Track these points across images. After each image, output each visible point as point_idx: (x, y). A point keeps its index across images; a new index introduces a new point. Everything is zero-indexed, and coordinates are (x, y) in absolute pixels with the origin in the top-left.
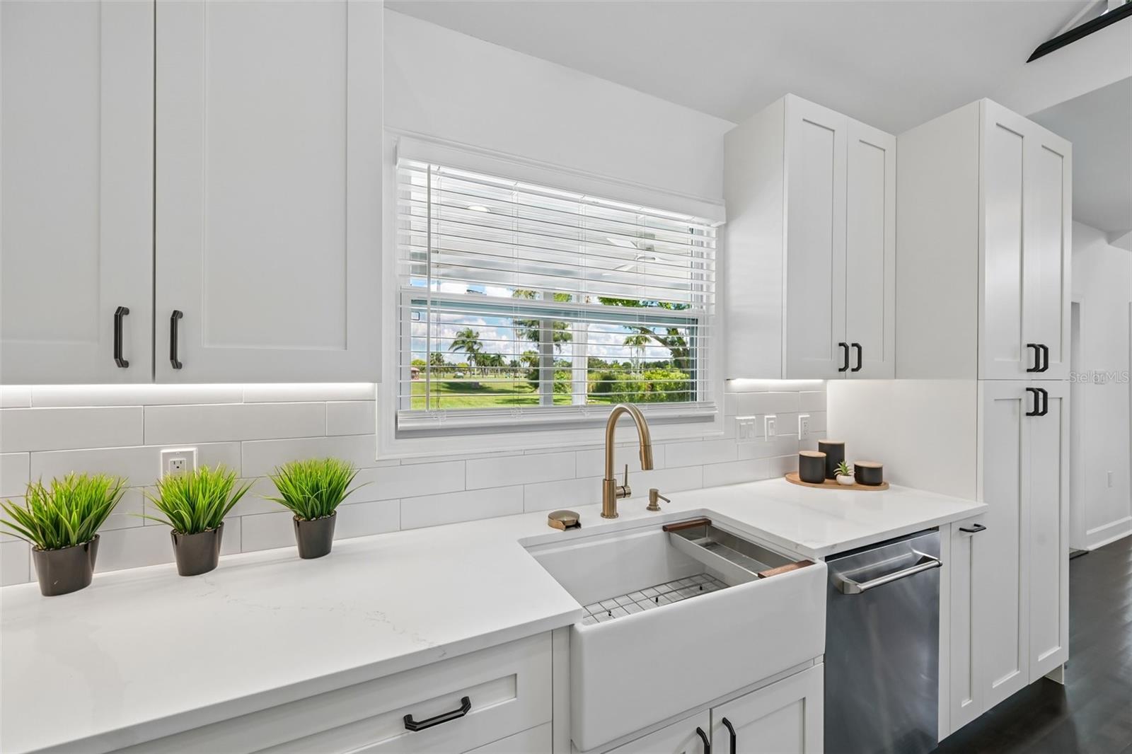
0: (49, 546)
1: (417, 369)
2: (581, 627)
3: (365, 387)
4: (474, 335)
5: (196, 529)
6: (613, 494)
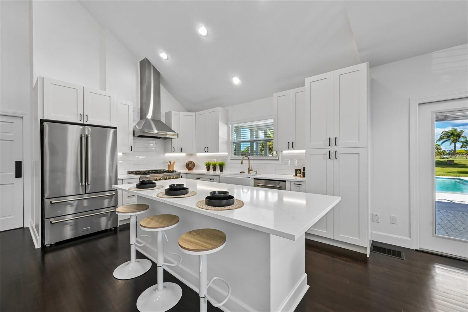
5: (215, 167)
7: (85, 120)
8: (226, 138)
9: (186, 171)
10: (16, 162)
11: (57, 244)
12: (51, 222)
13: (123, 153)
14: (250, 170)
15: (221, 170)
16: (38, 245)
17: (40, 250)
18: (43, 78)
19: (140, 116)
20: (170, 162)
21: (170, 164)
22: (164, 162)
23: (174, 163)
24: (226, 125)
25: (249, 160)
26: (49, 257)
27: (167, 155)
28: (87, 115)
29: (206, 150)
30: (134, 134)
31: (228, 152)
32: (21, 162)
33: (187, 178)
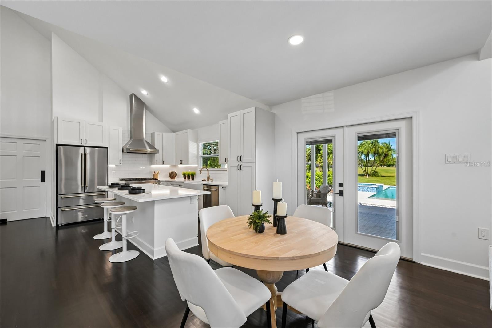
7: (85, 143)
8: (196, 153)
9: (169, 179)
10: (41, 171)
11: (66, 225)
12: (62, 210)
13: (116, 165)
14: (208, 178)
15: (193, 179)
16: (54, 225)
17: (55, 227)
18: (58, 117)
19: (129, 136)
20: (155, 172)
21: (154, 174)
22: (151, 172)
23: (158, 172)
24: (196, 143)
25: (208, 170)
26: (61, 232)
27: (153, 166)
28: (86, 140)
29: (181, 162)
30: (123, 151)
31: (197, 164)
32: (45, 171)
33: (166, 185)
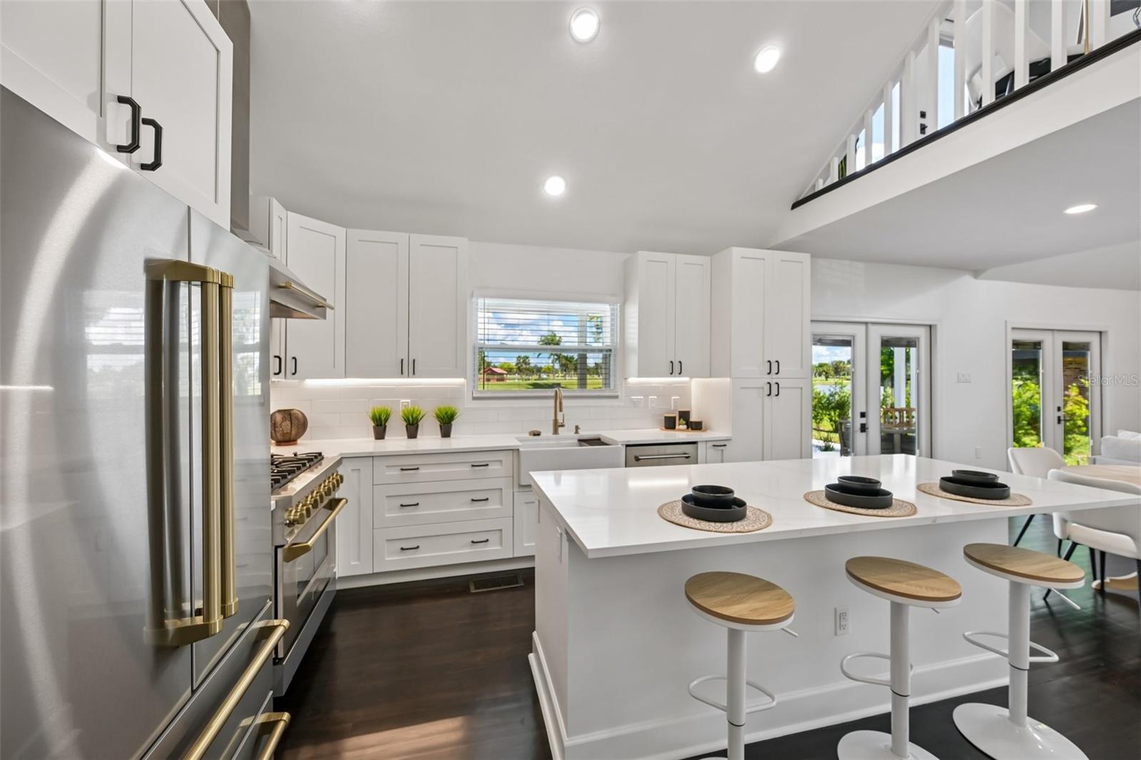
0: (377, 425)
1: (505, 372)
2: (521, 449)
3: (462, 380)
4: (557, 338)
5: (413, 424)
6: (557, 426)
15: (446, 433)
25: (557, 398)
